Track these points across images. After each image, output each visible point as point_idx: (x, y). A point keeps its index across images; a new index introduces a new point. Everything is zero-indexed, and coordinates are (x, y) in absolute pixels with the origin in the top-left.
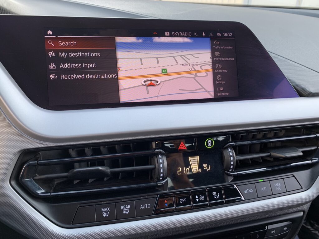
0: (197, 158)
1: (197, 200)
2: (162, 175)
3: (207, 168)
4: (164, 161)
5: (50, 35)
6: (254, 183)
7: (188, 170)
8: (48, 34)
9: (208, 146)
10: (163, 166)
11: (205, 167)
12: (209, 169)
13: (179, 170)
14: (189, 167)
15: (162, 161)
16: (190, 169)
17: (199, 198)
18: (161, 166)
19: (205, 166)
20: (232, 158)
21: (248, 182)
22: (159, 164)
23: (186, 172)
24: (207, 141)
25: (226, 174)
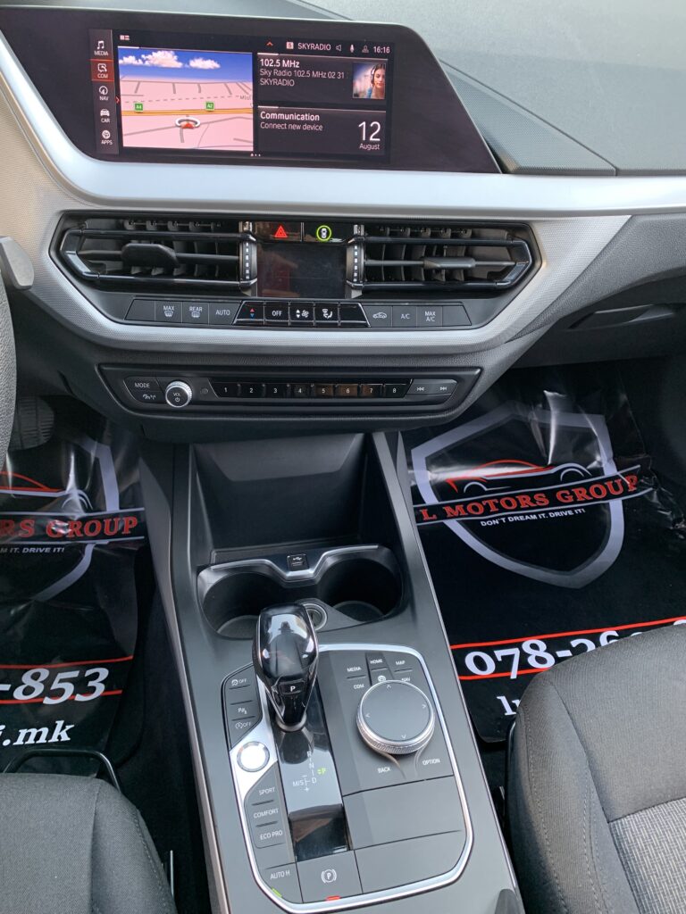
1: (298, 316)
2: (248, 272)
4: (253, 252)
6: (392, 306)
9: (320, 237)
10: (251, 259)
15: (249, 251)
17: (300, 314)
18: (247, 258)
20: (357, 261)
22: (245, 255)
24: (321, 230)
25: (347, 285)
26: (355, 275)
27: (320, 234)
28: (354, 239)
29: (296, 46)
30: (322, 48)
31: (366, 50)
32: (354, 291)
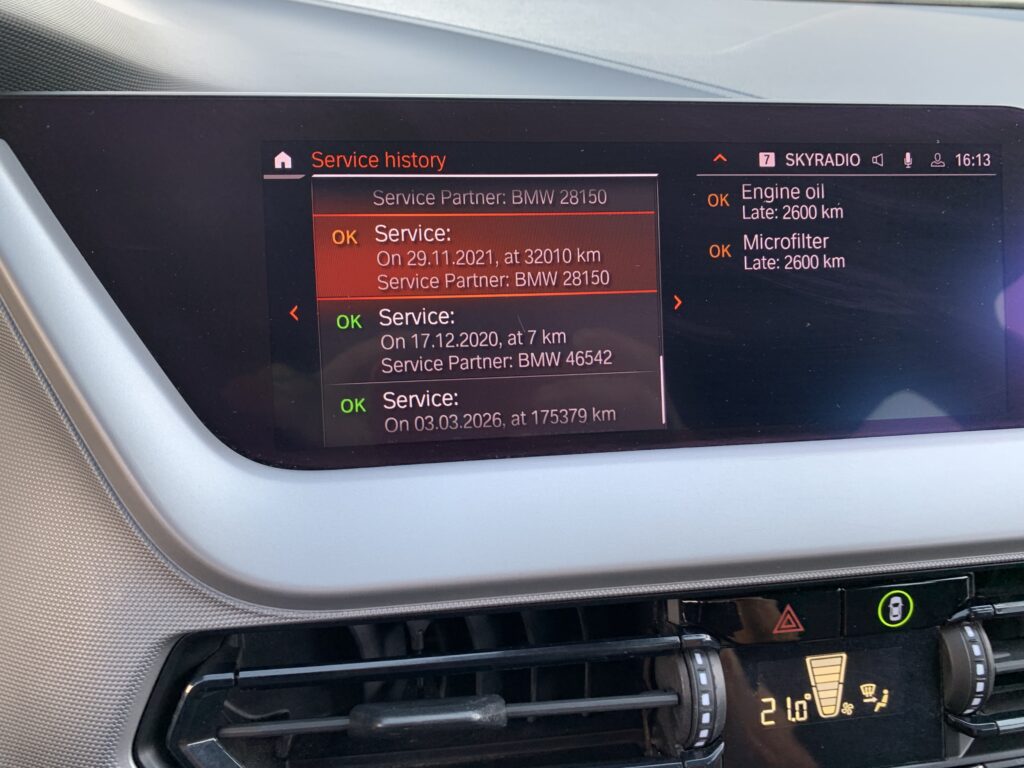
0: (838, 661)
2: (704, 734)
3: (874, 700)
4: (717, 681)
5: (283, 171)
7: (801, 706)
8: (278, 165)
9: (887, 618)
10: (713, 701)
11: (869, 698)
12: (884, 705)
13: (768, 706)
14: (808, 696)
15: (707, 679)
16: (812, 704)
18: (705, 700)
19: (868, 690)
20: (980, 669)
22: (695, 689)
23: (794, 715)
24: (888, 601)
25: (947, 723)
26: (976, 701)
27: (886, 612)
28: (964, 613)
29: (780, 159)
30: (840, 162)
31: (938, 162)
32: (962, 736)
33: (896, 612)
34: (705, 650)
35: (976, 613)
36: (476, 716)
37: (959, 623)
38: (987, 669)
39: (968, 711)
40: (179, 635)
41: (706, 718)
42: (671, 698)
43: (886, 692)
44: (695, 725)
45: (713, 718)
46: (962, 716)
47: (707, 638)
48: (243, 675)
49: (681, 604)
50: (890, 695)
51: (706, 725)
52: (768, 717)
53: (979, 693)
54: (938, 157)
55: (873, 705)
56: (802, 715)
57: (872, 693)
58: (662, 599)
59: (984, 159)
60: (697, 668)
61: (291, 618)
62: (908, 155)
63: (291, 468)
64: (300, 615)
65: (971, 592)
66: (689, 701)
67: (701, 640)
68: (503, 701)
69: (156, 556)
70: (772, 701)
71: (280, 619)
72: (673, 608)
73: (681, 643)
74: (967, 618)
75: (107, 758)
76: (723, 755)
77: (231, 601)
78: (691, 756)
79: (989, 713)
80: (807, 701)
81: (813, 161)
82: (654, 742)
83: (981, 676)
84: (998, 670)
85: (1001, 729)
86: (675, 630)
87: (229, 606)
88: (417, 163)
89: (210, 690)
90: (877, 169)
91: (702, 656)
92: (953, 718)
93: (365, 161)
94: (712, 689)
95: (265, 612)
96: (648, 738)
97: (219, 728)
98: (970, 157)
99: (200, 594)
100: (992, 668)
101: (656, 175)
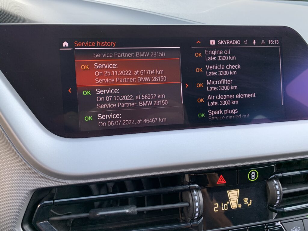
0: (237, 192)
2: (197, 214)
3: (247, 203)
4: (200, 199)
5: (66, 47)
6: (302, 219)
7: (226, 206)
8: (64, 46)
9: (251, 178)
10: (199, 204)
11: (246, 202)
12: (250, 204)
13: (216, 206)
14: (228, 203)
15: (198, 198)
16: (229, 205)
18: (197, 204)
19: (246, 200)
20: (278, 193)
21: (295, 218)
22: (194, 201)
23: (224, 208)
24: (251, 173)
25: (269, 209)
26: (277, 202)
28: (274, 176)
29: (216, 42)
30: (234, 43)
31: (263, 43)
32: (274, 213)
33: (253, 176)
34: (197, 189)
35: (277, 176)
36: (127, 211)
37: (272, 180)
38: (280, 193)
39: (275, 205)
40: (35, 189)
41: (197, 210)
42: (187, 204)
43: (251, 200)
44: (194, 212)
45: (199, 210)
46: (273, 207)
47: (197, 186)
48: (56, 201)
49: (189, 175)
50: (252, 201)
51: (197, 212)
52: (216, 209)
53: (278, 200)
54: (263, 41)
55: (247, 204)
56: (226, 208)
57: (247, 201)
58: (184, 174)
59: (277, 42)
60: (194, 195)
61: (70, 183)
62: (254, 41)
63: (70, 138)
64: (73, 182)
65: (275, 170)
66: (192, 205)
67: (195, 186)
68: (136, 207)
69: (28, 165)
70: (217, 204)
71: (67, 183)
72: (187, 177)
73: (189, 187)
74: (274, 178)
75: (13, 228)
76: (203, 221)
77: (51, 178)
78: (193, 222)
79: (281, 206)
80: (228, 204)
81: (226, 43)
82: (182, 218)
83: (279, 195)
84: (284, 193)
85: (285, 210)
86: (187, 184)
87: (51, 180)
88: (107, 44)
89: (46, 206)
90: (245, 45)
91: (196, 191)
92: (271, 208)
93: (91, 44)
94: (199, 201)
95: (62, 181)
96: (181, 217)
97: (48, 218)
98: (273, 41)
99: (41, 176)
100: (282, 192)
101: (179, 47)
